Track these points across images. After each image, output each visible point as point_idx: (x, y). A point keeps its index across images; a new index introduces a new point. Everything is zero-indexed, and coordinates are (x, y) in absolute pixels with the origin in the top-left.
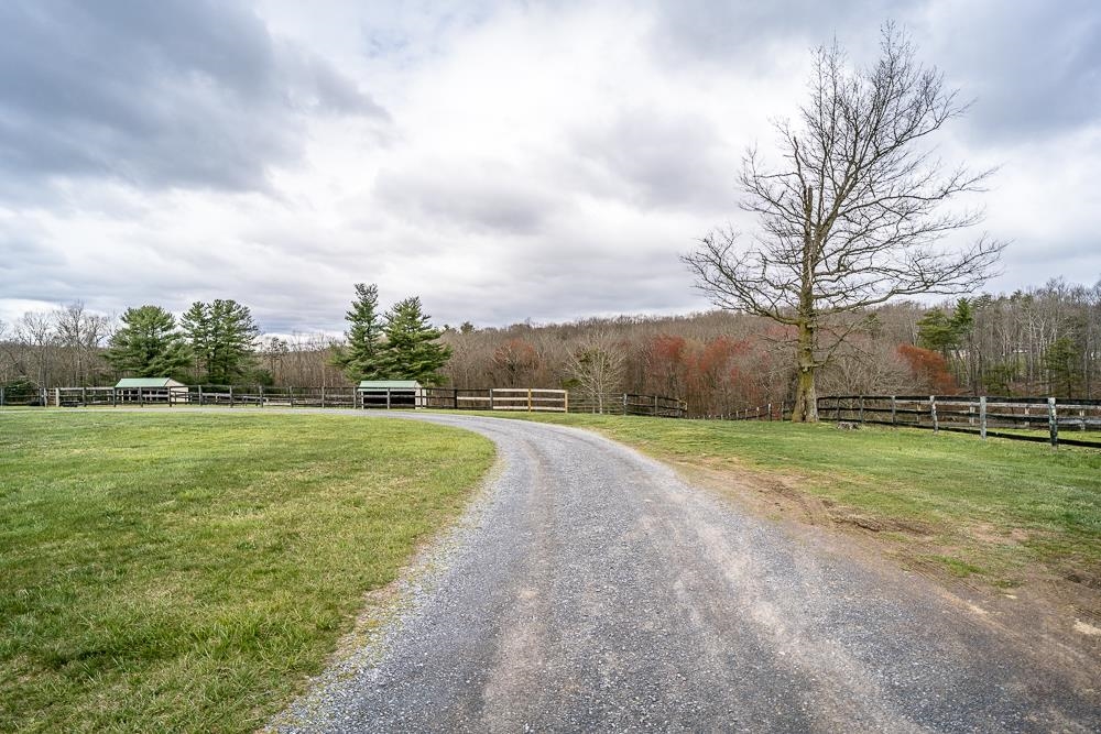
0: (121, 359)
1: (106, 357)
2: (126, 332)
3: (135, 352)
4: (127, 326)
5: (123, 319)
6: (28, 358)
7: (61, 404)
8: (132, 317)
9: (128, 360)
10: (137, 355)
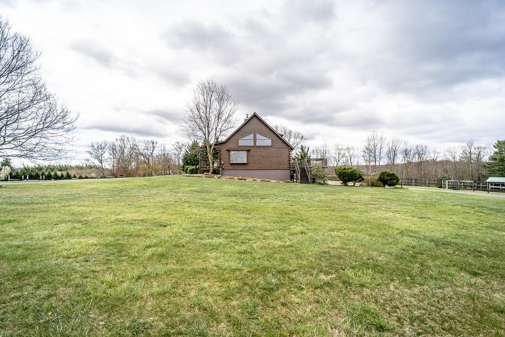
0: (492, 167)
1: (485, 166)
2: (496, 153)
3: (501, 164)
4: (496, 150)
5: (495, 147)
6: (448, 167)
7: (448, 188)
8: (499, 145)
9: (497, 168)
10: (502, 165)
